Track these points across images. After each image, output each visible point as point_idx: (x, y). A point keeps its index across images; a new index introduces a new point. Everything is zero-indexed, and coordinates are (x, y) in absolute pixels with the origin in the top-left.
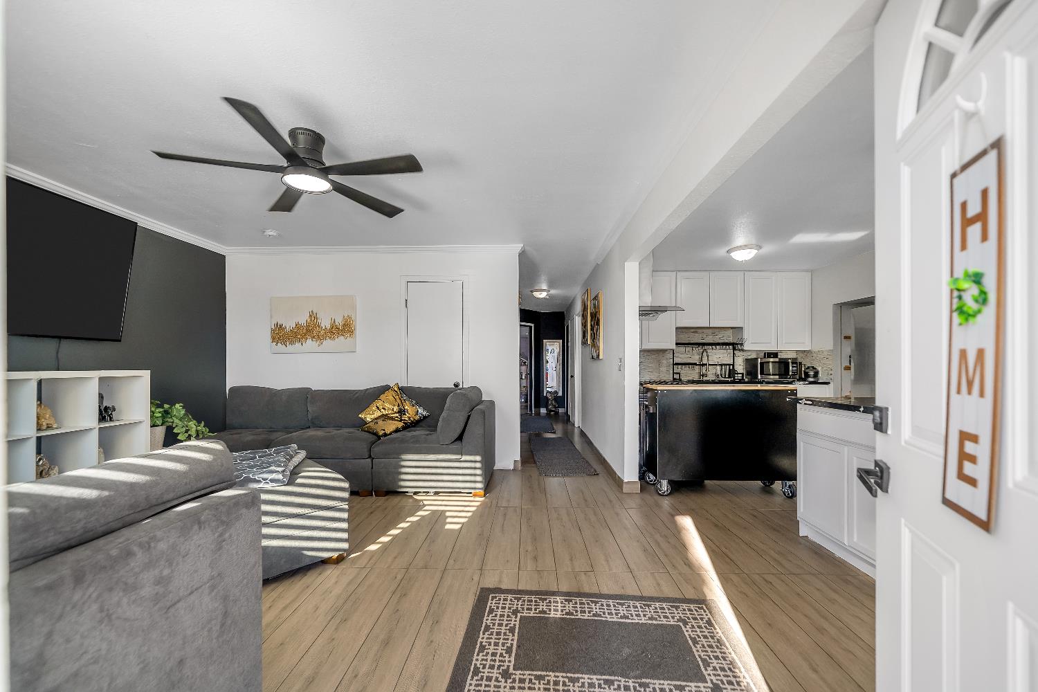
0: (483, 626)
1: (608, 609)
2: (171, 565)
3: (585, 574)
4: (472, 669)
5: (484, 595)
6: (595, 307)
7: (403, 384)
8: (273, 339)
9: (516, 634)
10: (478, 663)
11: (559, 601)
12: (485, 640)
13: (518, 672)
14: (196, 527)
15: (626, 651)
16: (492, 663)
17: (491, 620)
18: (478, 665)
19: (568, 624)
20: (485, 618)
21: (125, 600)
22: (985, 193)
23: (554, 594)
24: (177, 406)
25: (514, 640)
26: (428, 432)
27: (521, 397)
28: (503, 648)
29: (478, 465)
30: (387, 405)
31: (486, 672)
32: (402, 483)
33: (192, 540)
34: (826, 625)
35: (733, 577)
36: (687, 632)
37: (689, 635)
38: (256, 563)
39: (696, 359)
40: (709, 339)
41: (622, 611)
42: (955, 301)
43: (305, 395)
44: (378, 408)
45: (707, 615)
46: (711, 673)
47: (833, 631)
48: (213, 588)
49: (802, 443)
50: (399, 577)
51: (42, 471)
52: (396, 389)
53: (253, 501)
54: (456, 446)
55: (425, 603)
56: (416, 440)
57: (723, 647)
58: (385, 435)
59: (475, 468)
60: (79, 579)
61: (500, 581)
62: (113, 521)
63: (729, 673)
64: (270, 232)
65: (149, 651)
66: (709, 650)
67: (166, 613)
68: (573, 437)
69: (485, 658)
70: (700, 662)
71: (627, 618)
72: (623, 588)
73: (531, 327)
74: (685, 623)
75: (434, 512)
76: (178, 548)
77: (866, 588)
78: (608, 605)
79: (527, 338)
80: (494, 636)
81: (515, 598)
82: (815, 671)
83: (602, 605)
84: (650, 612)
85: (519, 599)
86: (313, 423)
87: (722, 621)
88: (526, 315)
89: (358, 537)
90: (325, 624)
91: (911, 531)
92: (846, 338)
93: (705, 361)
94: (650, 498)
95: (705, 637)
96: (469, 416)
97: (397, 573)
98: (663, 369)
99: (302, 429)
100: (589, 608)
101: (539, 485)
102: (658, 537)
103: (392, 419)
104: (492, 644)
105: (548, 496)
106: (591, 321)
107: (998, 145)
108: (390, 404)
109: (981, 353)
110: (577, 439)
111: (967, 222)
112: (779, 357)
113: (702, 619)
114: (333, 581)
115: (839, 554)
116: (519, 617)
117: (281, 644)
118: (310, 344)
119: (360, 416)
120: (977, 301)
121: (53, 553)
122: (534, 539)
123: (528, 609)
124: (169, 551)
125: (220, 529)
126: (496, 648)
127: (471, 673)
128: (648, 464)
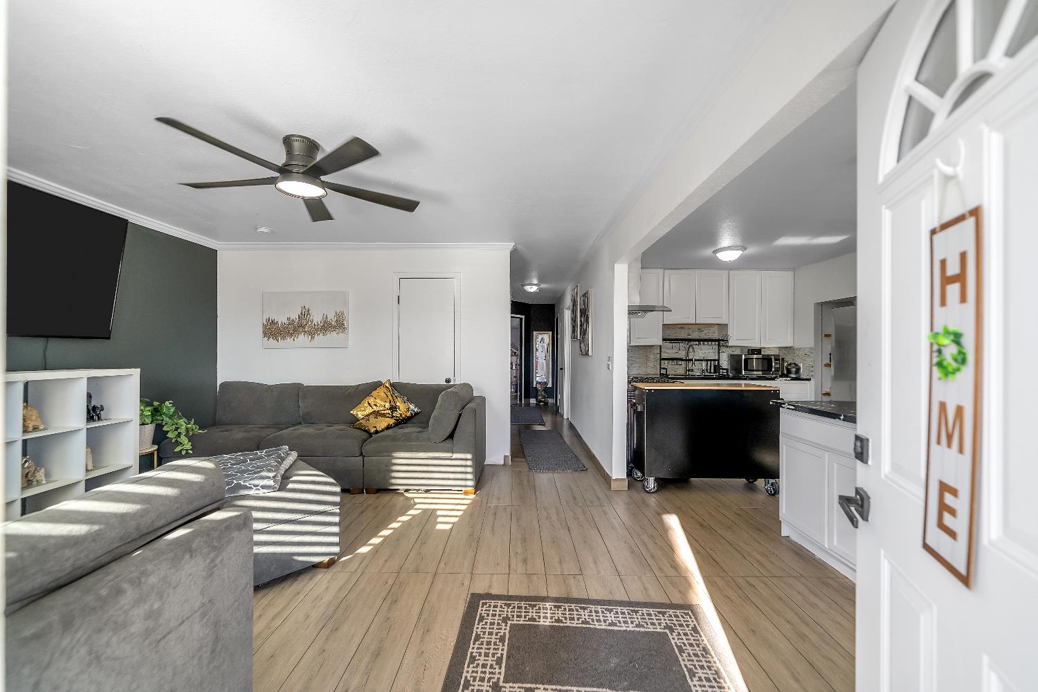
0: (474, 635)
1: (596, 616)
2: (161, 598)
3: (574, 578)
4: (462, 682)
5: (475, 601)
6: (584, 304)
7: (395, 380)
8: (265, 334)
9: (506, 644)
10: (469, 675)
11: (549, 607)
12: (475, 650)
13: (507, 685)
14: (187, 556)
15: (614, 662)
16: (483, 675)
17: (482, 628)
18: (469, 678)
19: (557, 631)
20: (476, 626)
21: (114, 640)
22: (963, 256)
23: (544, 599)
24: (167, 403)
25: (503, 650)
26: (419, 429)
27: (511, 388)
28: (493, 659)
29: (469, 463)
30: (379, 401)
31: (476, 685)
32: (393, 481)
33: (183, 570)
34: (806, 631)
35: (718, 580)
36: (674, 640)
37: (676, 643)
38: (247, 584)
39: (682, 354)
40: (696, 335)
41: (611, 617)
42: (935, 354)
43: (296, 391)
44: (369, 404)
45: (693, 621)
46: (697, 683)
47: (813, 637)
48: (203, 615)
49: (784, 446)
50: (390, 582)
51: (28, 473)
52: (388, 385)
53: (244, 522)
54: (448, 444)
55: (416, 610)
56: (408, 438)
57: (709, 656)
58: (377, 432)
59: (466, 466)
60: (67, 624)
61: (490, 587)
62: (103, 555)
63: (714, 684)
64: (263, 229)
65: (138, 687)
66: (695, 659)
67: (156, 646)
68: (562, 430)
69: (475, 669)
70: (686, 673)
71: (615, 625)
72: (611, 593)
73: (521, 319)
74: (672, 631)
75: (425, 511)
76: (168, 580)
77: (846, 591)
78: (597, 612)
79: (517, 328)
80: (485, 646)
81: (506, 604)
82: (797, 680)
83: (591, 612)
84: (637, 618)
85: (510, 605)
86: (304, 419)
87: (707, 628)
88: (517, 307)
89: (349, 540)
90: (315, 634)
91: (889, 562)
92: (826, 336)
93: (690, 357)
94: (637, 496)
95: (691, 645)
96: (460, 415)
97: (388, 579)
98: (651, 364)
99: (294, 425)
100: (578, 615)
101: (528, 481)
102: (645, 538)
103: (384, 415)
104: (483, 654)
105: (538, 493)
106: (581, 316)
107: (976, 212)
108: (382, 400)
109: (959, 410)
110: (566, 432)
111: (947, 280)
112: (762, 353)
113: (688, 626)
114: (324, 586)
115: (819, 555)
116: (509, 625)
117: (272, 656)
118: (302, 339)
119: (352, 412)
120: (956, 360)
121: (41, 595)
122: (524, 540)
123: (518, 616)
124: (160, 584)
125: (212, 555)
126: (486, 658)
127: (461, 687)
128: (636, 460)
